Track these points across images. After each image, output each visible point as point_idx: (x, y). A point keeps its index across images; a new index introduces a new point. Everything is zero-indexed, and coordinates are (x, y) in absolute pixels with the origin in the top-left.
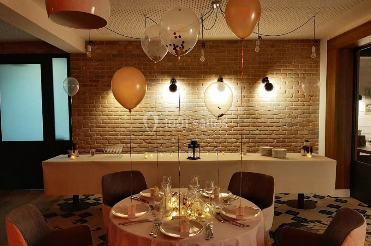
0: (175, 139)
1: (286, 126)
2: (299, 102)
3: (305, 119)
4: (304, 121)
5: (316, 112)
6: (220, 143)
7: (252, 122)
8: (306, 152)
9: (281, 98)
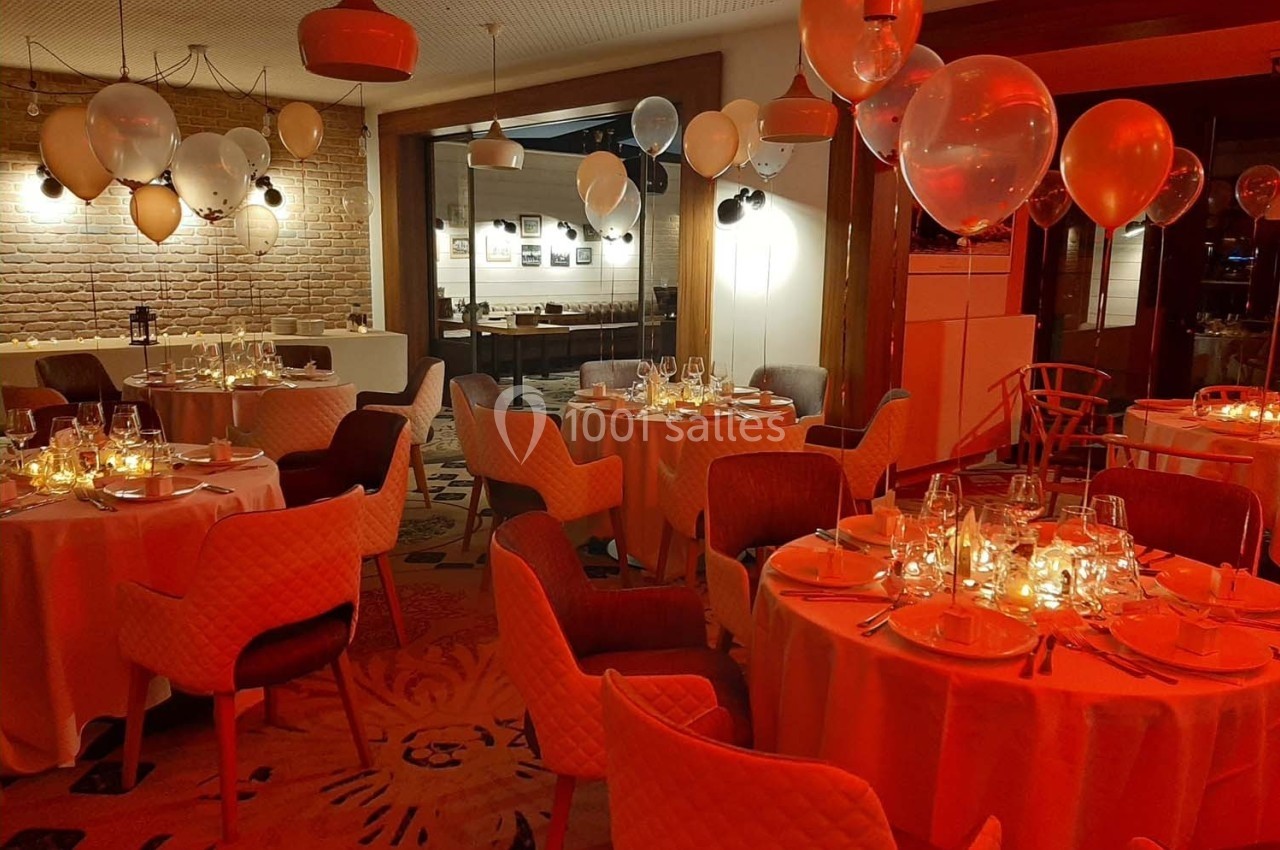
0: (58, 310)
1: (308, 278)
2: (332, 231)
3: (345, 266)
4: (343, 270)
5: (365, 251)
6: (173, 318)
7: (242, 269)
8: (355, 324)
9: (296, 221)
